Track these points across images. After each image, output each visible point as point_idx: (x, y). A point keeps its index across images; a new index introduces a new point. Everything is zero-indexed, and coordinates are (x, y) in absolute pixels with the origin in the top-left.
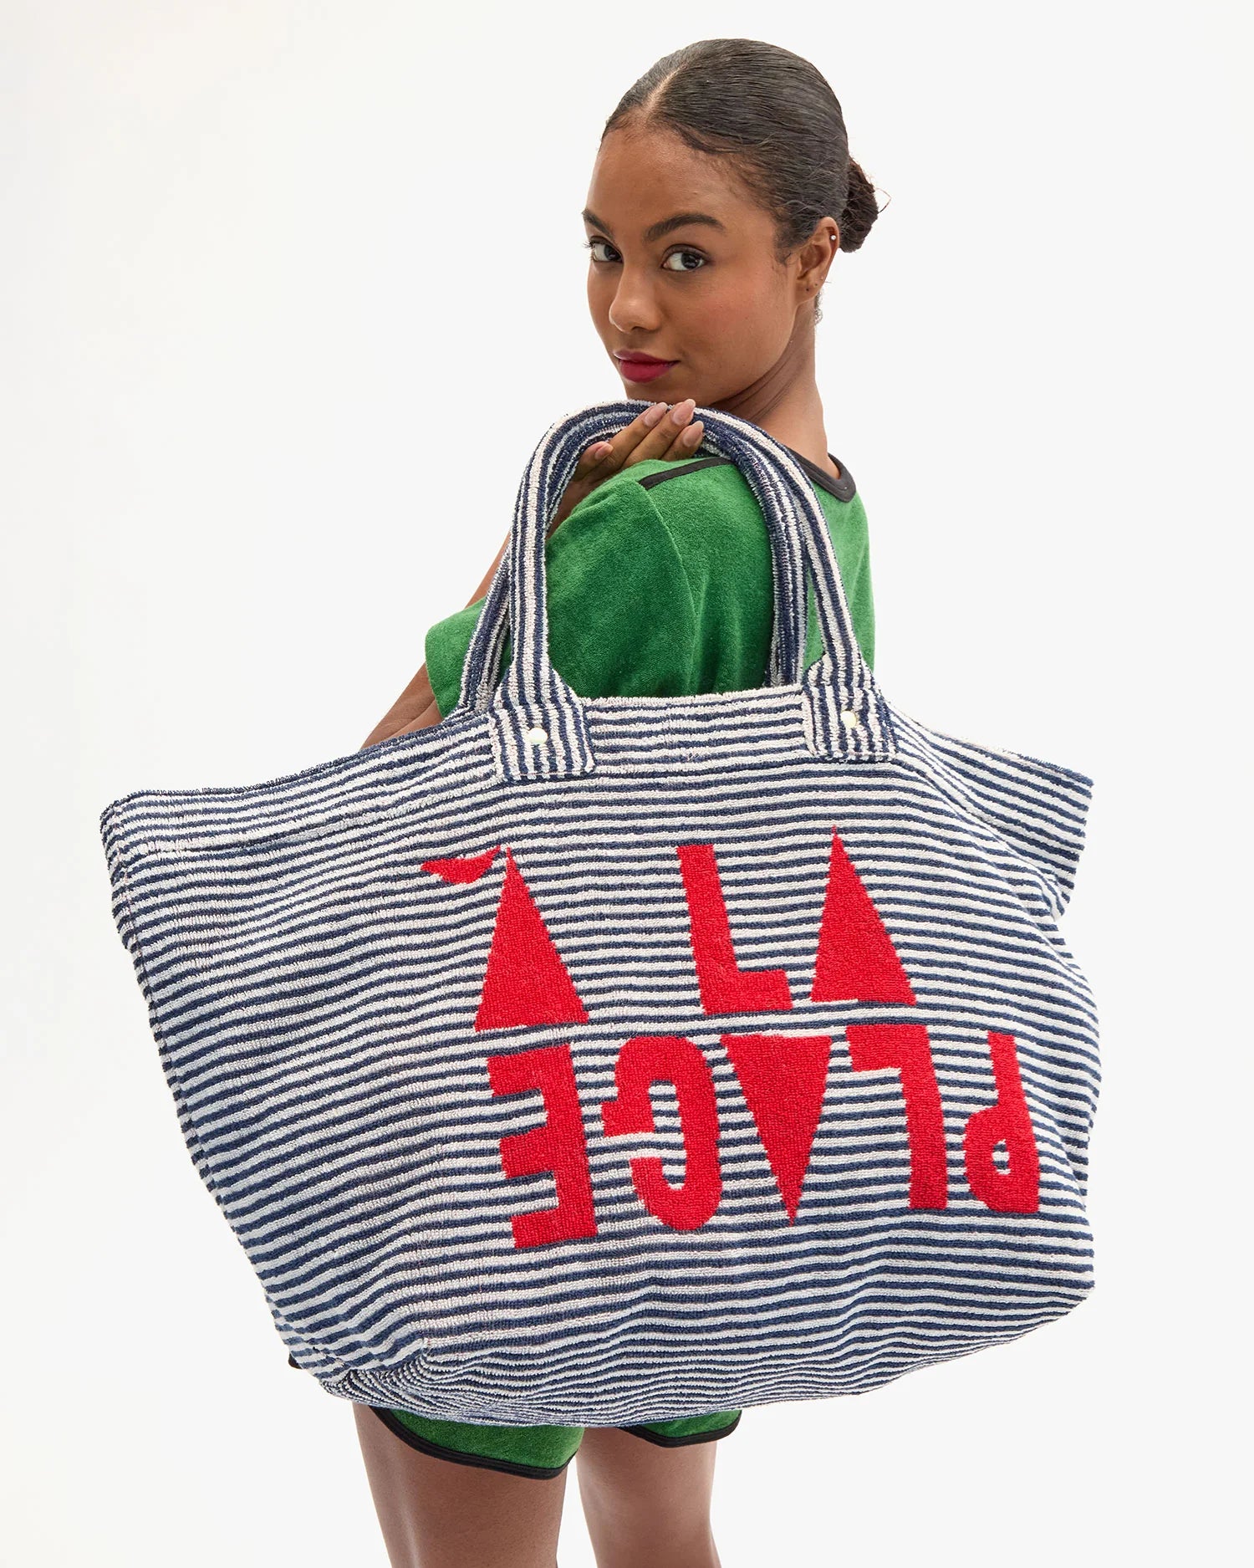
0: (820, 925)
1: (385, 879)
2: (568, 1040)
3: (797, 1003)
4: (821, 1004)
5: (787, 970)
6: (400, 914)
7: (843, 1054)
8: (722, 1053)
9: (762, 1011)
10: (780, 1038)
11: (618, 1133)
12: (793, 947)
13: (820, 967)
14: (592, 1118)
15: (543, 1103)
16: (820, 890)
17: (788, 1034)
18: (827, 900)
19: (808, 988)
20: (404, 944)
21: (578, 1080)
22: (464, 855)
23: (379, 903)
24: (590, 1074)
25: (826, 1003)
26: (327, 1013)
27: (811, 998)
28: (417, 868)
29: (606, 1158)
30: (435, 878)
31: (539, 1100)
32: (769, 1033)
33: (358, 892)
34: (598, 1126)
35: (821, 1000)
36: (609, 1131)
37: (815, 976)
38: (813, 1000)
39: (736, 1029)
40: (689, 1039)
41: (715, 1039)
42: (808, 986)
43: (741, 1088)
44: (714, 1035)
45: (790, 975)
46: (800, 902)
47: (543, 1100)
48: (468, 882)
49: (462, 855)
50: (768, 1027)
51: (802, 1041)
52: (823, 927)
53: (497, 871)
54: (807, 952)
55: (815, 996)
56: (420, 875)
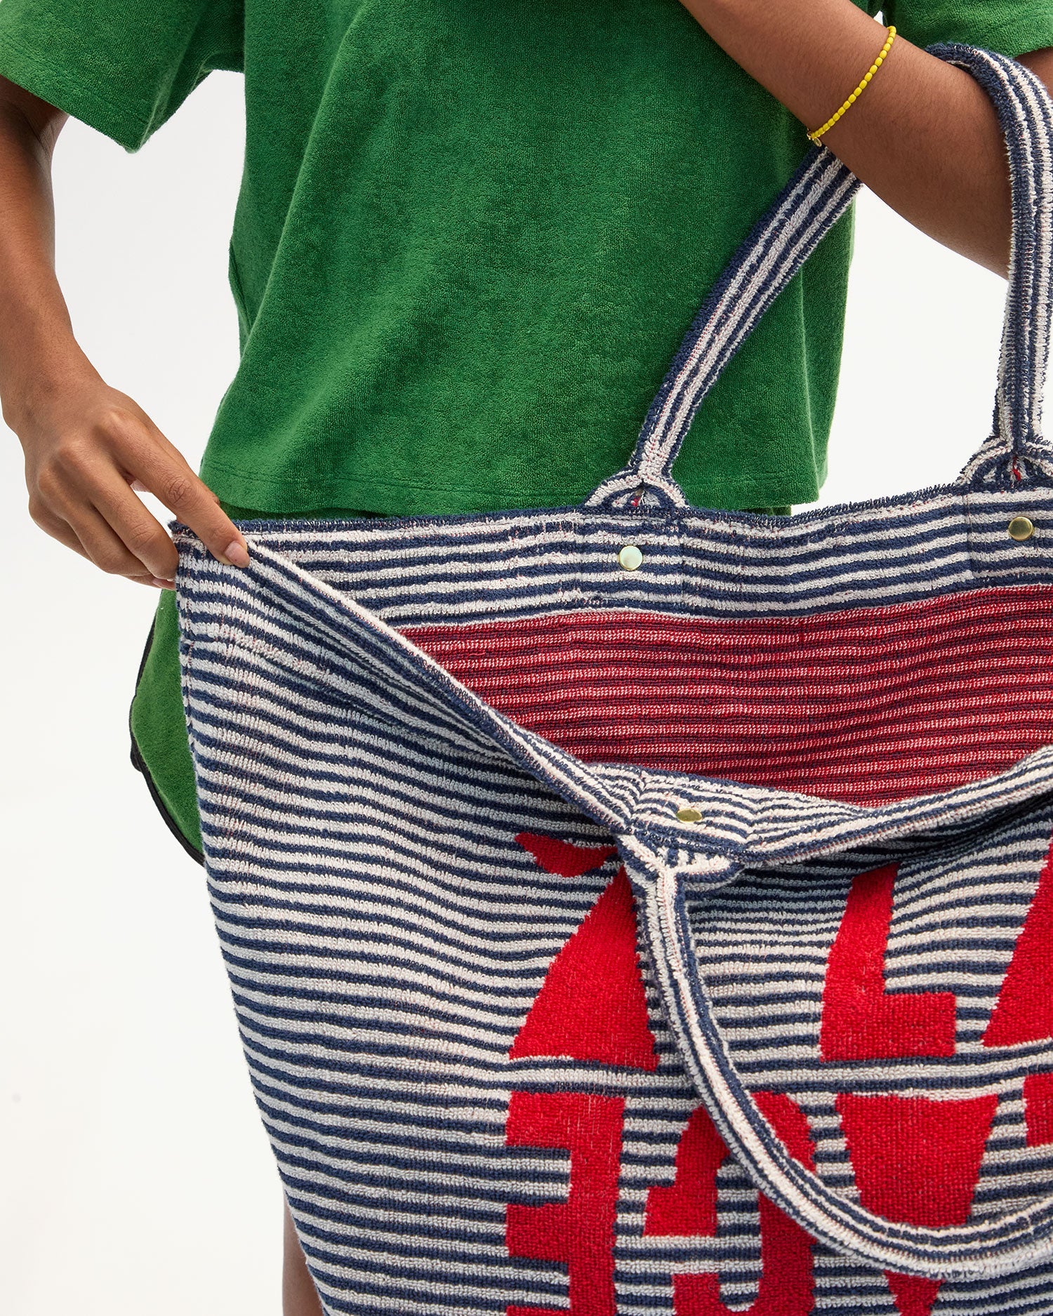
0: (1020, 930)
1: (467, 835)
2: (625, 1091)
3: (962, 1048)
4: (996, 1049)
5: (959, 995)
6: (467, 887)
7: (1013, 1119)
8: (835, 1121)
9: (907, 1058)
10: (923, 1101)
11: (663, 1233)
12: (976, 959)
13: (1006, 995)
14: (631, 1207)
15: (569, 1171)
16: (1031, 877)
17: (937, 1095)
18: (1039, 892)
19: (983, 1025)
20: (460, 922)
21: (625, 1150)
22: (574, 842)
23: (448, 862)
24: (642, 1145)
25: (1004, 1048)
26: (340, 949)
27: (982, 1041)
28: (509, 837)
29: (639, 1266)
30: (528, 857)
31: (565, 1166)
32: (909, 1093)
33: (431, 836)
34: (638, 1219)
35: (997, 1044)
36: (653, 1228)
37: (995, 1008)
38: (985, 1044)
39: (860, 1085)
40: (792, 1097)
41: (828, 1098)
42: (983, 1022)
43: (853, 1173)
44: (827, 1093)
45: (962, 1002)
46: (998, 892)
47: (570, 1167)
48: (564, 875)
49: (570, 840)
50: (909, 1083)
51: (955, 1106)
52: (1024, 934)
53: (604, 874)
54: (992, 968)
55: (988, 1037)
56: (511, 846)
